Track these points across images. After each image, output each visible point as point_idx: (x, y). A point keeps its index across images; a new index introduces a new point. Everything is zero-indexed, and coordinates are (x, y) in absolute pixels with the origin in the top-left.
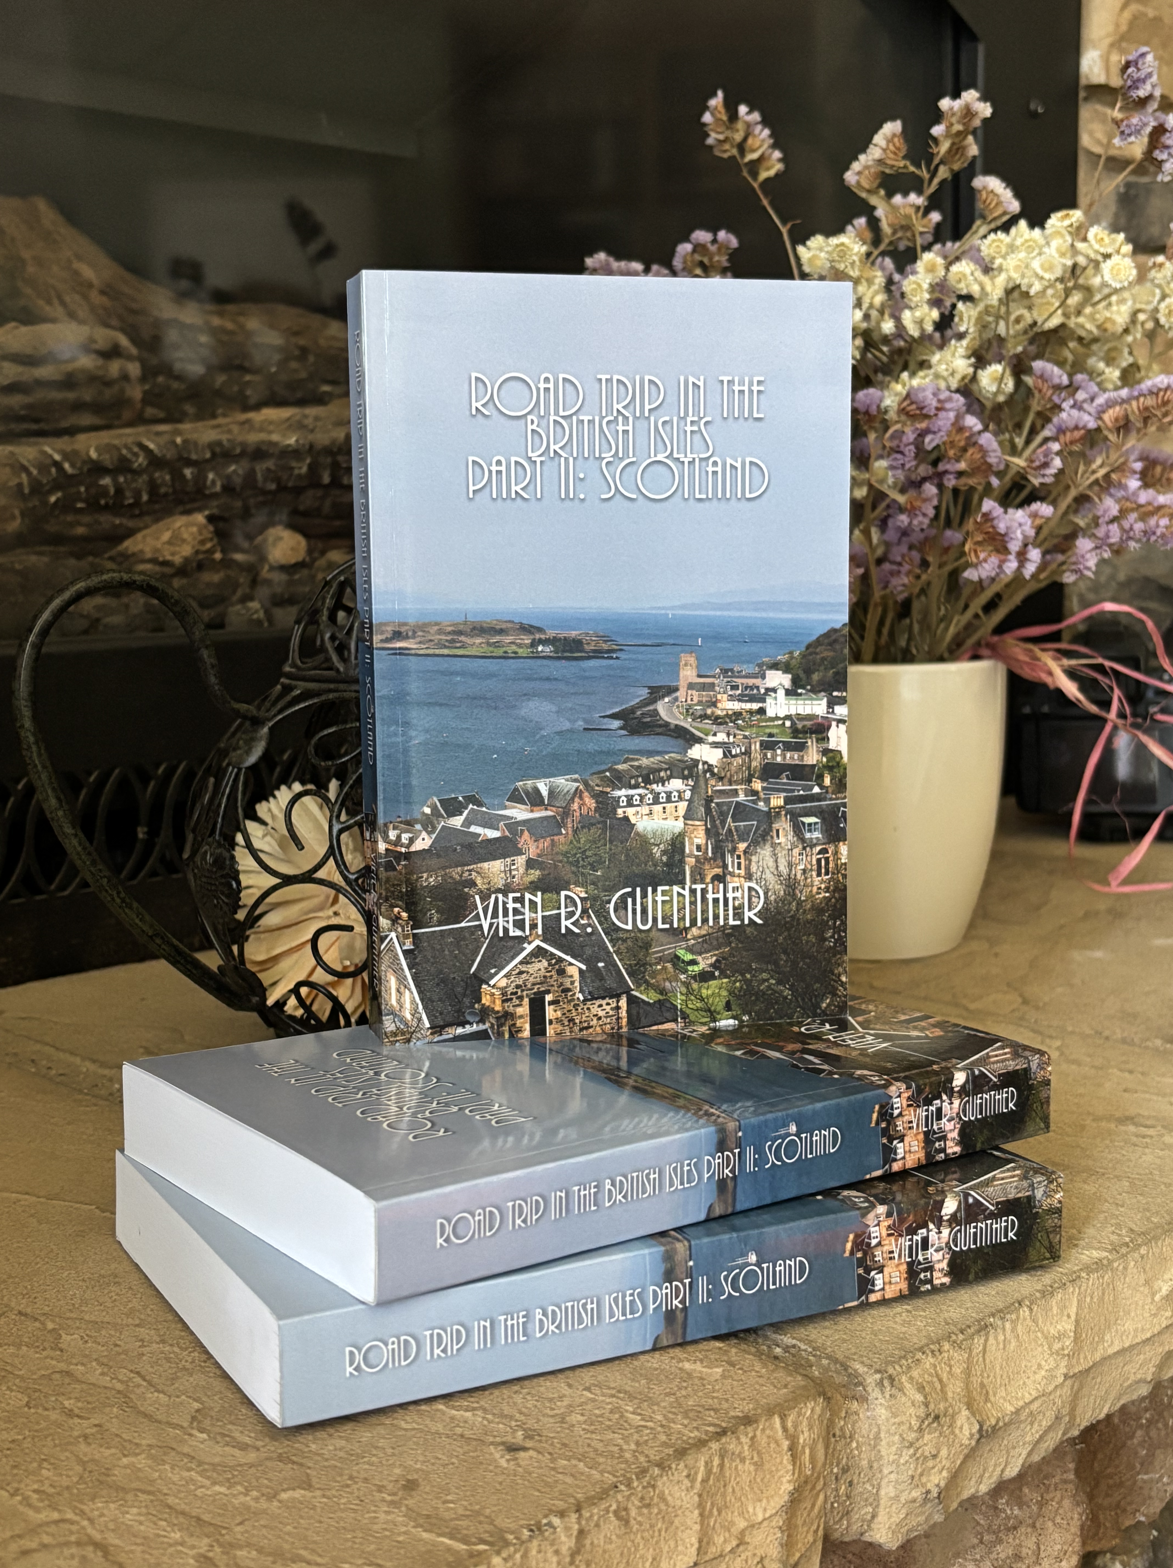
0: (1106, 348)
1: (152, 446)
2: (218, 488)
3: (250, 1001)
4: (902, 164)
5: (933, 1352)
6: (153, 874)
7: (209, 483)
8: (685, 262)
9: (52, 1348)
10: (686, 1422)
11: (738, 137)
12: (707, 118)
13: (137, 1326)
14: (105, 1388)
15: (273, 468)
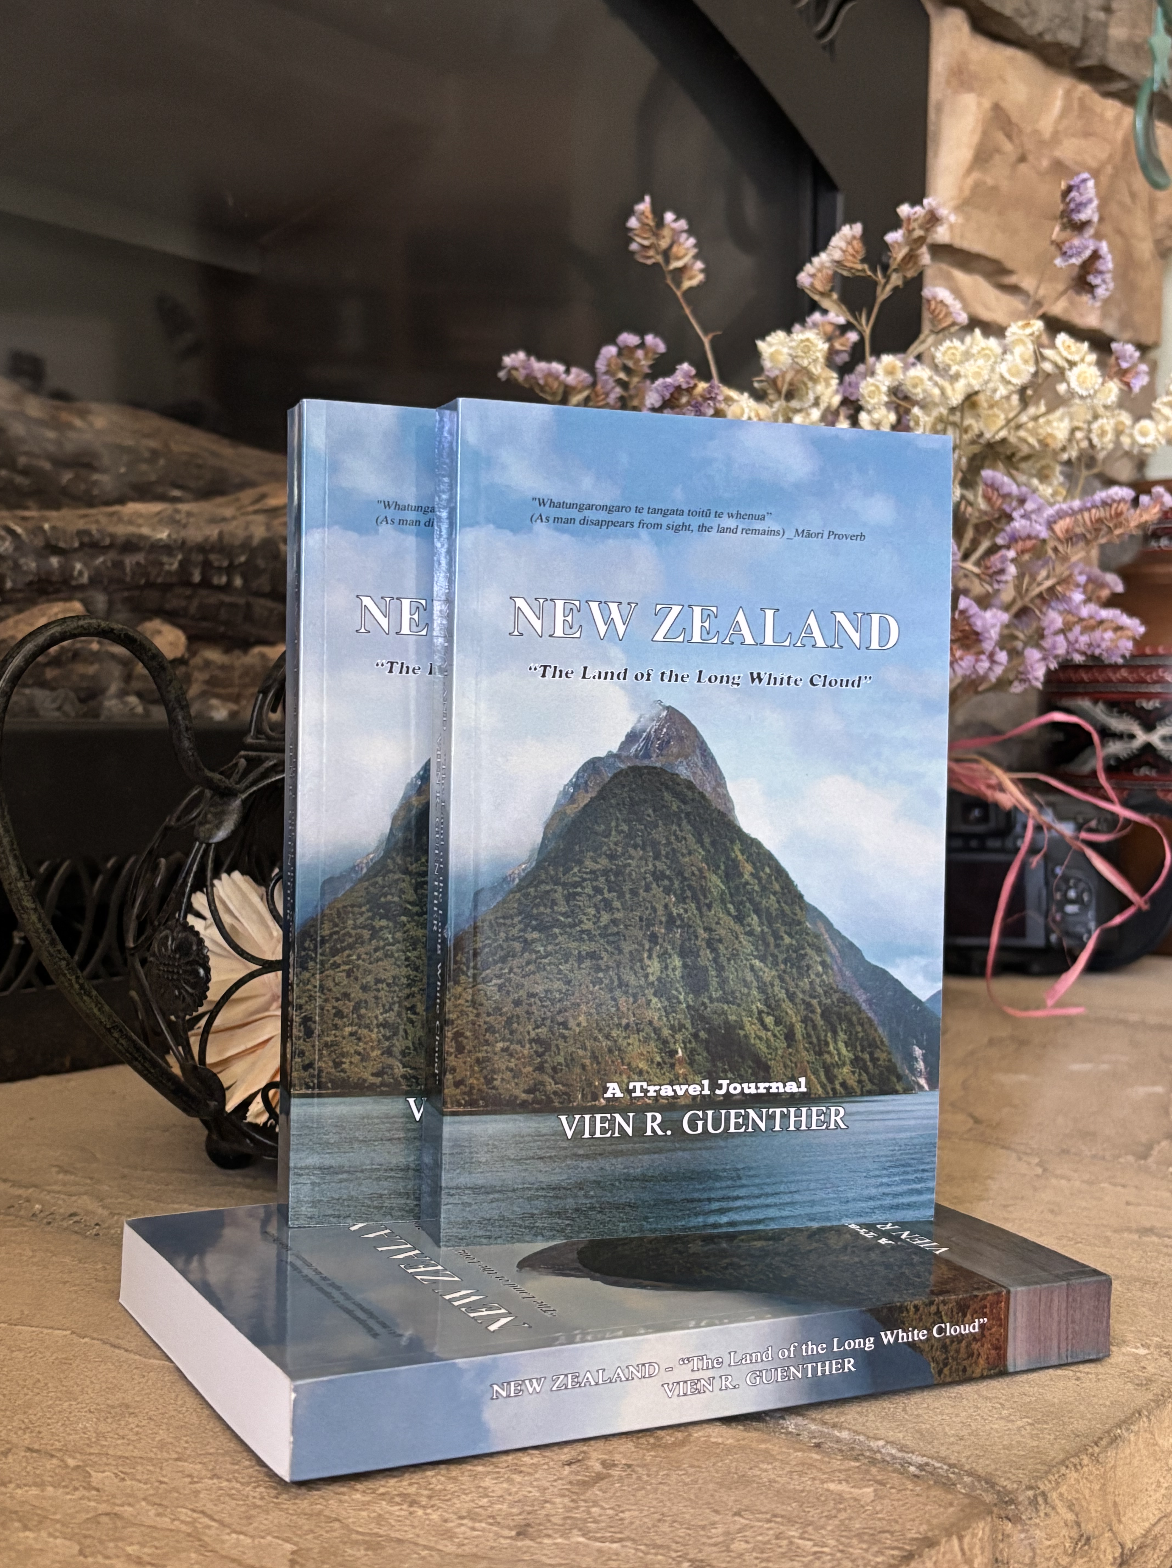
0: (1038, 465)
1: (19, 530)
2: (85, 579)
3: (208, 1106)
4: (859, 267)
5: (1075, 1466)
7: (76, 573)
8: (608, 365)
9: (84, 1488)
10: (865, 1546)
11: (664, 244)
12: (633, 223)
13: (177, 1460)
14: (171, 1530)
15: (142, 561)
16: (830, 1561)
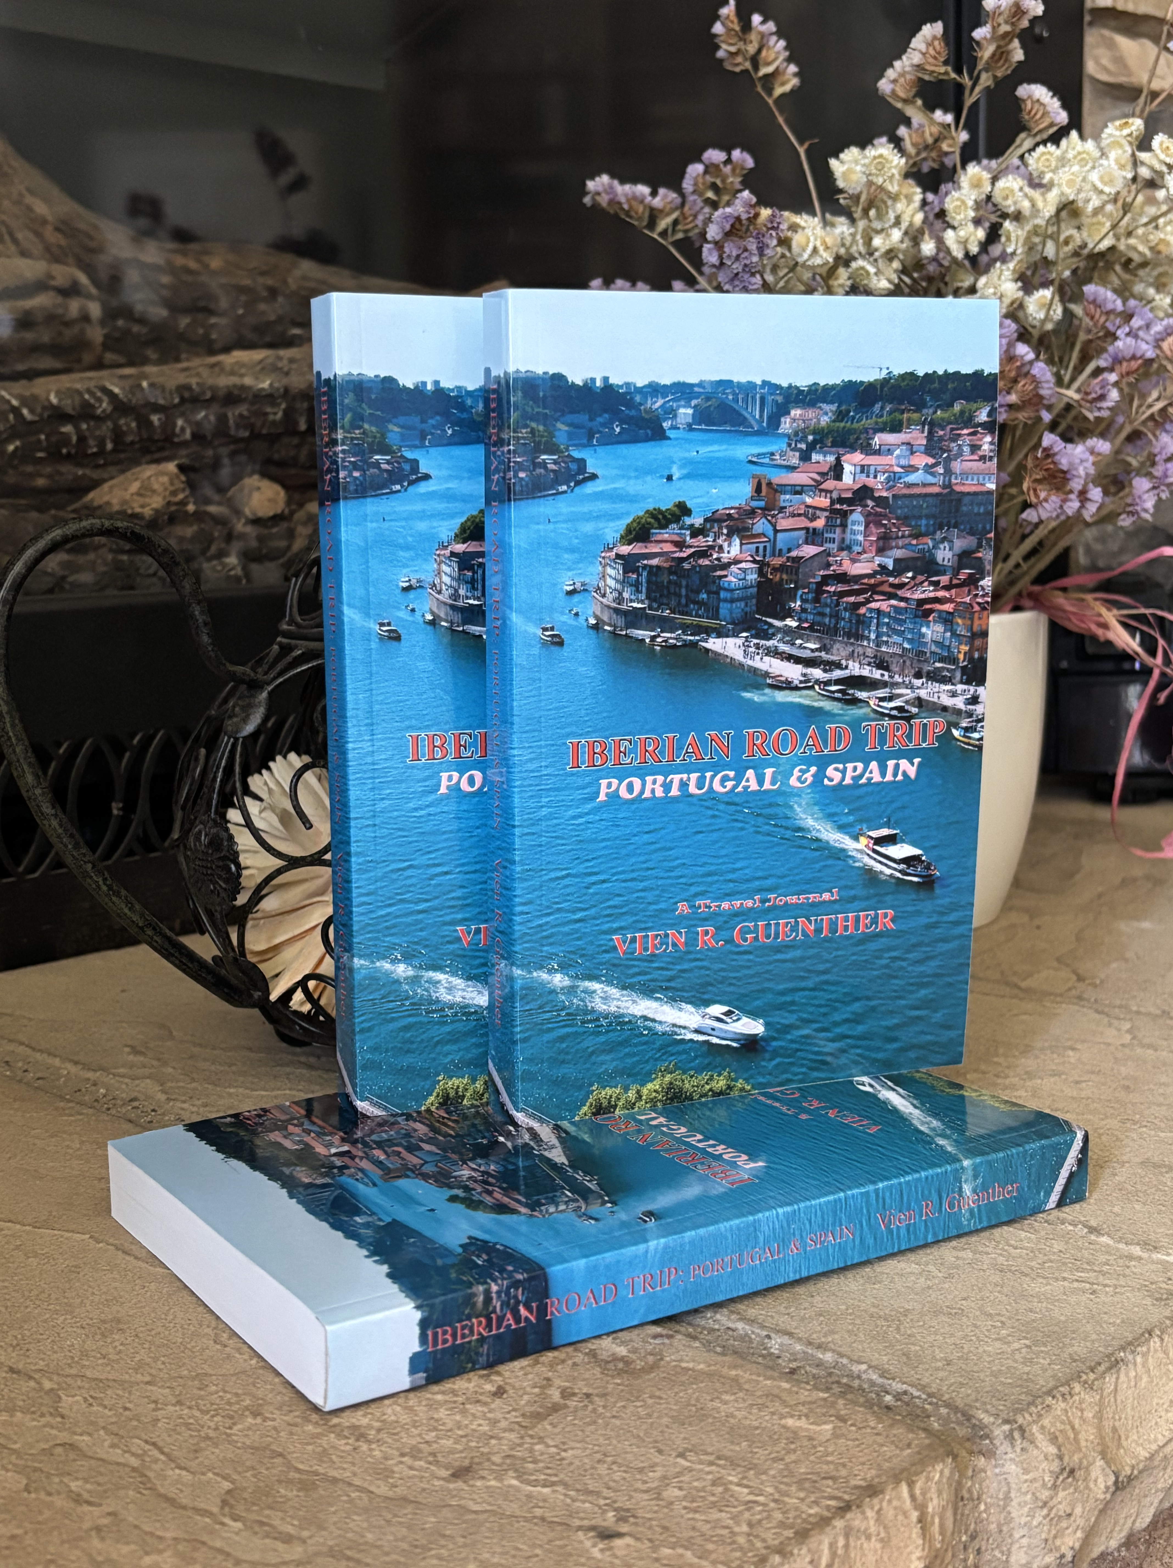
0: (1155, 273)
1: (116, 390)
2: (188, 435)
3: (251, 996)
4: (942, 70)
5: (1063, 1395)
6: (130, 853)
7: (178, 430)
8: (695, 184)
9: (51, 1414)
10: (802, 1495)
11: (752, 49)
12: (718, 28)
13: (148, 1383)
14: (118, 1464)
15: (245, 413)
16: (760, 1512)
